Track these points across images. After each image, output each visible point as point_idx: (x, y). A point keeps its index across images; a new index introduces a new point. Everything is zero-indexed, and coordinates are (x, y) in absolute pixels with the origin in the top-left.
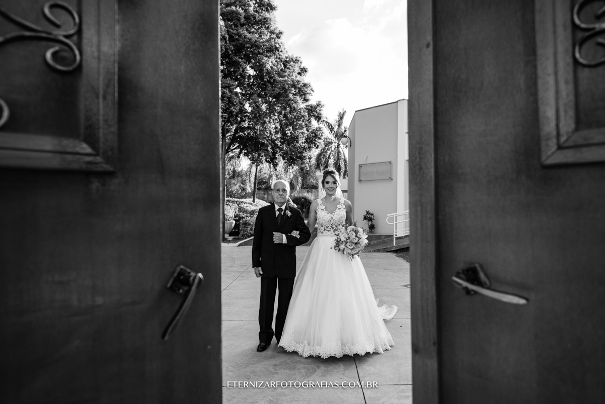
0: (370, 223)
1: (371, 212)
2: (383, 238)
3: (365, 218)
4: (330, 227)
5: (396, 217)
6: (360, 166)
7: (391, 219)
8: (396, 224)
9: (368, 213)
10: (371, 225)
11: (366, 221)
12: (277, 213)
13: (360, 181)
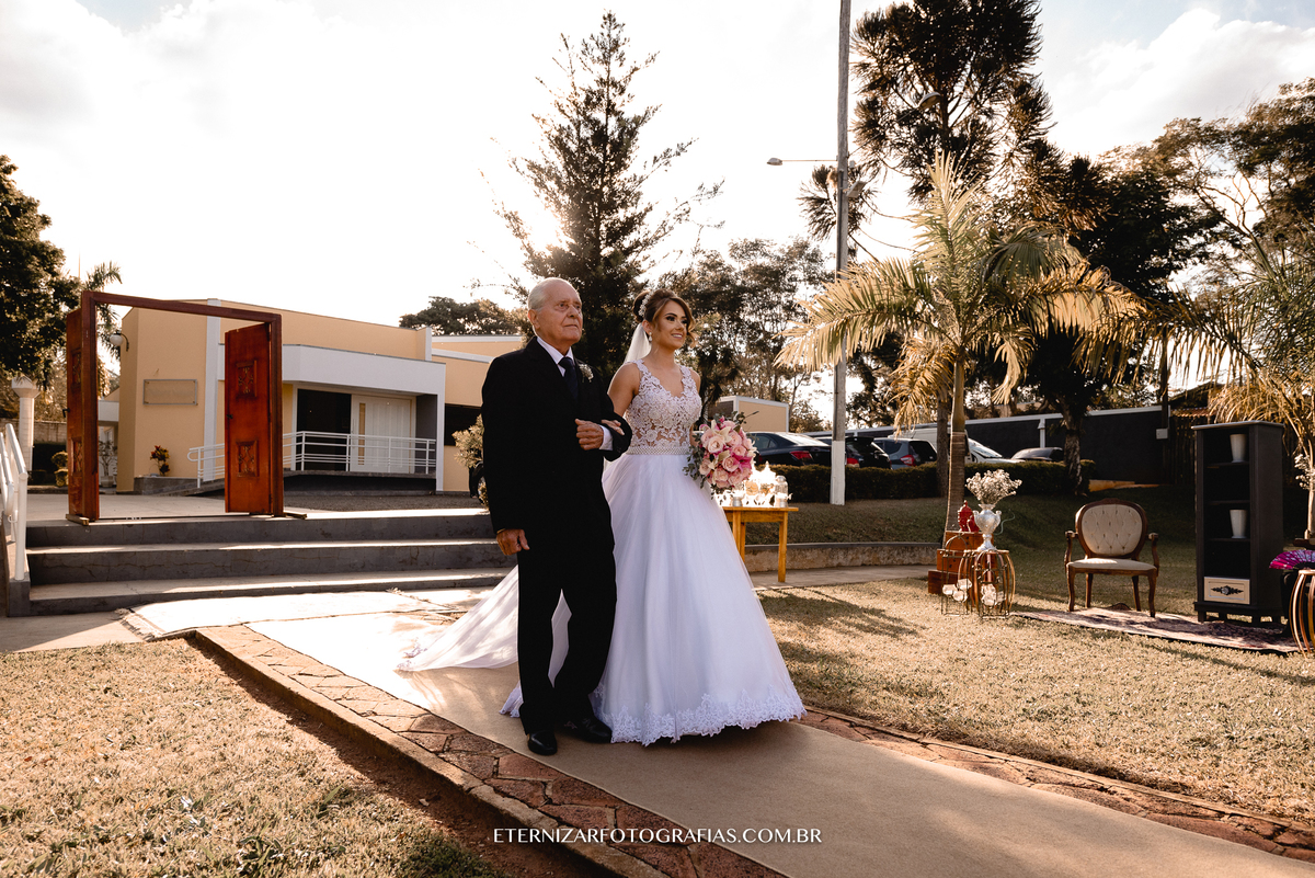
0: (162, 463)
1: (164, 448)
2: (181, 482)
3: (154, 456)
4: (673, 431)
5: (202, 453)
6: (146, 382)
7: (194, 455)
8: (202, 462)
9: (158, 448)
10: (164, 465)
11: (155, 461)
12: (563, 371)
13: (145, 403)
